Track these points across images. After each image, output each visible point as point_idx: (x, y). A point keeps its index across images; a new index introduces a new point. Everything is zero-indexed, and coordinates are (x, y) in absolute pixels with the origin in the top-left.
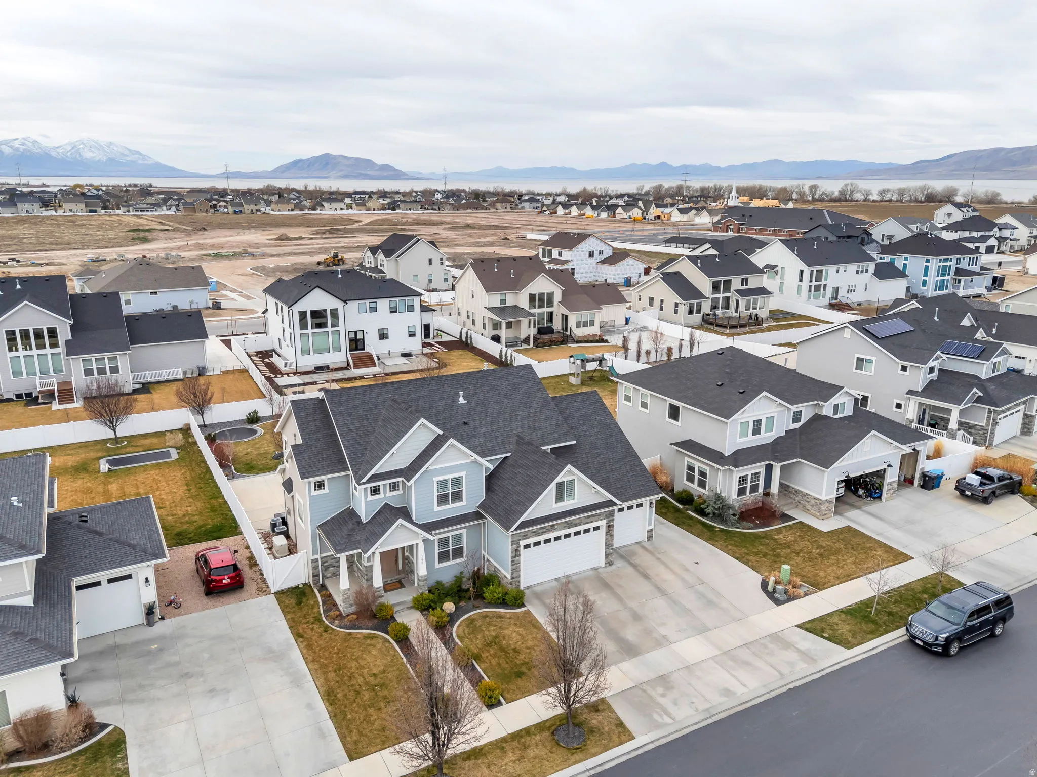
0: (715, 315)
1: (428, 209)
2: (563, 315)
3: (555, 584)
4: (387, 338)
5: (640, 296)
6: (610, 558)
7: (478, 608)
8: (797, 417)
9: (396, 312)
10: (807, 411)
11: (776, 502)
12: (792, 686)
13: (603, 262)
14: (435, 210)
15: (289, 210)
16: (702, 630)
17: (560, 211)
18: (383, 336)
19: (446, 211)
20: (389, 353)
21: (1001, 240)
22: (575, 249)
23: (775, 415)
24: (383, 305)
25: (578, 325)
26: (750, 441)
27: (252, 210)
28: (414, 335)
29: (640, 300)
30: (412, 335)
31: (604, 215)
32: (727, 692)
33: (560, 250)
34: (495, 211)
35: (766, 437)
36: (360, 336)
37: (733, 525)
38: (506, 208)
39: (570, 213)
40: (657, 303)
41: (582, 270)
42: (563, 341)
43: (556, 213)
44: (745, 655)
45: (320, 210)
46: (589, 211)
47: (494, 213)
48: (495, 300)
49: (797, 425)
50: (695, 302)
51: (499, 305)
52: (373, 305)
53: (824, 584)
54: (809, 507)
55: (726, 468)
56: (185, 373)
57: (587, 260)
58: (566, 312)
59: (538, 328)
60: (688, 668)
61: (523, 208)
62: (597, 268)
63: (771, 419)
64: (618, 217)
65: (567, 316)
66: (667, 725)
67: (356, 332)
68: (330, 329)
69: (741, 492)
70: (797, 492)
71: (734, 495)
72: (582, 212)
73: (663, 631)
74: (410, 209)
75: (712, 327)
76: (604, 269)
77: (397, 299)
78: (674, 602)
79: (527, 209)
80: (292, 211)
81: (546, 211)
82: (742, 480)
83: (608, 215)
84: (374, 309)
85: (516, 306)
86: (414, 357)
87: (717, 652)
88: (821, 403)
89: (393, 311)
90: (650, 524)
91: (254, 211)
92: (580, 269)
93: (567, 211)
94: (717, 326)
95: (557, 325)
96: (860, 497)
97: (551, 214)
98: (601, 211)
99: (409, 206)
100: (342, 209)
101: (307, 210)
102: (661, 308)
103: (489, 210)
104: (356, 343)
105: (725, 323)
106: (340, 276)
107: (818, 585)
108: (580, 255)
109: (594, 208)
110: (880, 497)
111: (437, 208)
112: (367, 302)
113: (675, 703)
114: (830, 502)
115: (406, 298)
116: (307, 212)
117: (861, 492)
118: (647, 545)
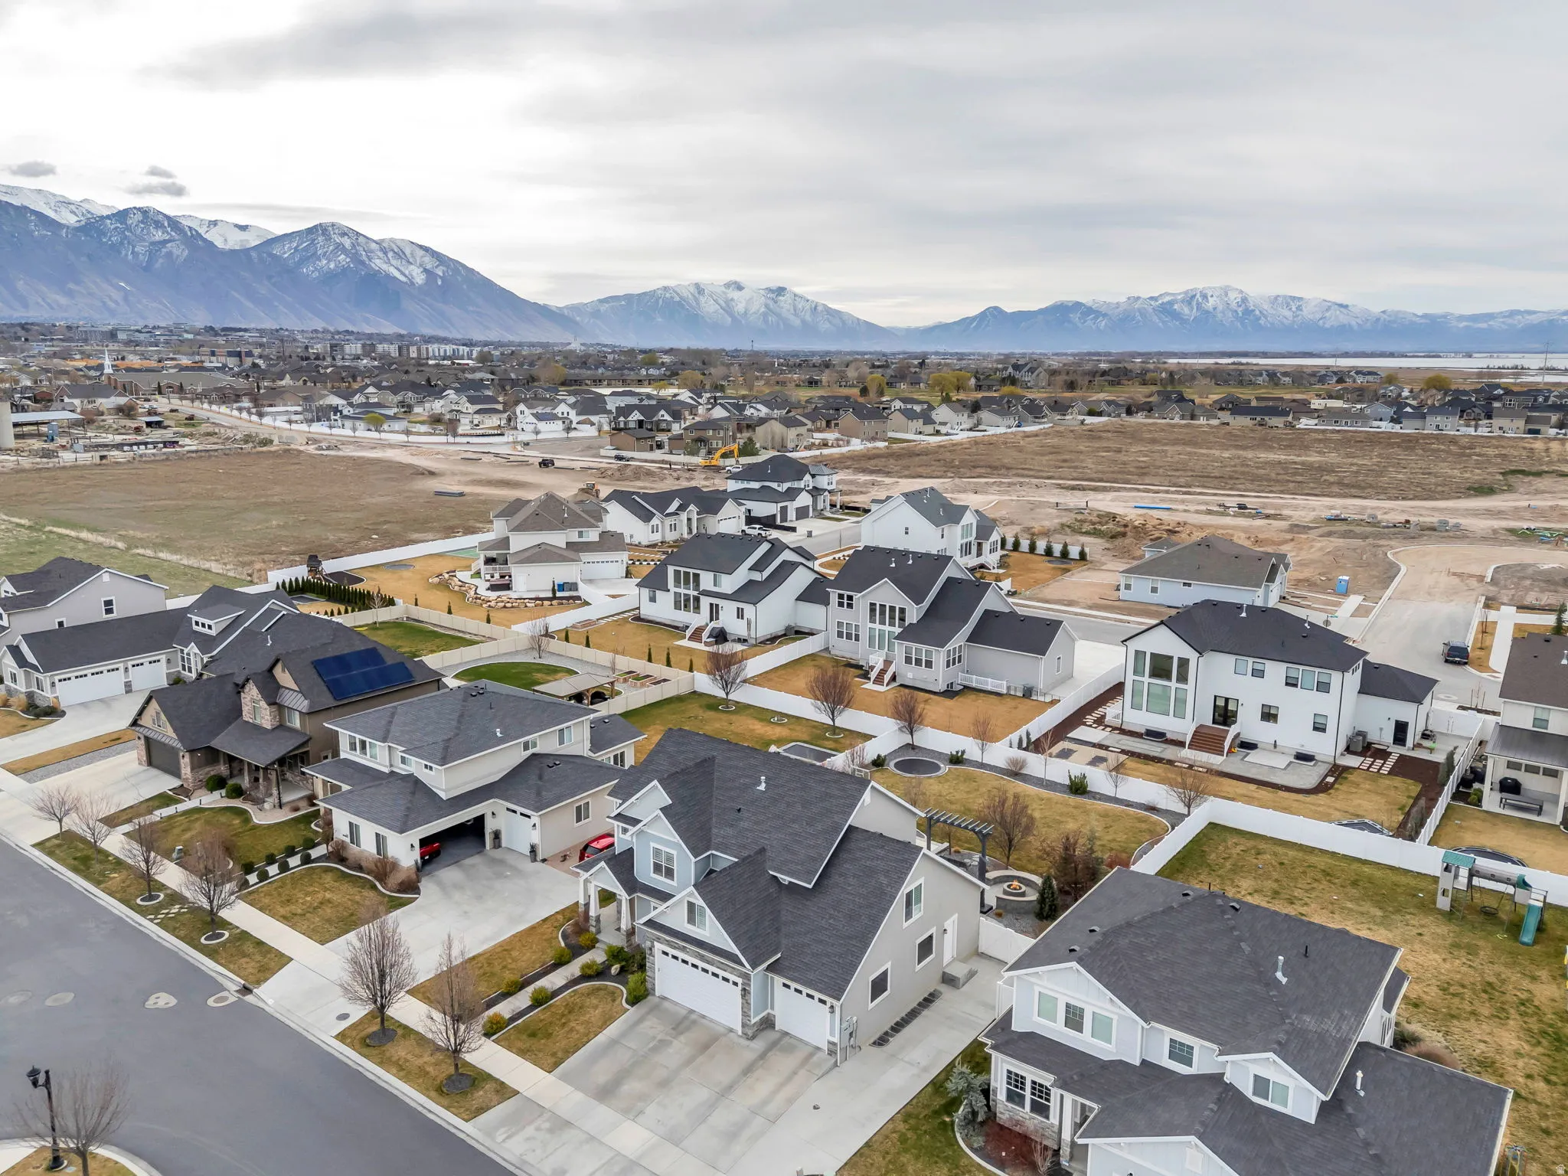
4: (1276, 721)
8: (1183, 1054)
9: (1295, 685)
10: (1209, 1057)
16: (672, 1138)
18: (1269, 715)
20: (1275, 746)
23: (1119, 1019)
24: (1276, 671)
28: (1324, 730)
30: (1319, 728)
35: (1097, 1045)
36: (1232, 707)
49: (1181, 1068)
51: (1529, 726)
52: (1259, 667)
56: (1009, 688)
63: (1106, 1022)
67: (1227, 700)
68: (1173, 684)
69: (1017, 1098)
71: (1003, 1095)
73: (651, 1109)
77: (1301, 668)
82: (1015, 1079)
84: (1258, 673)
86: (1318, 763)
87: (633, 1155)
89: (1291, 683)
90: (831, 1034)
104: (1224, 715)
106: (1244, 615)
112: (1251, 660)
113: (529, 1139)
115: (1317, 670)
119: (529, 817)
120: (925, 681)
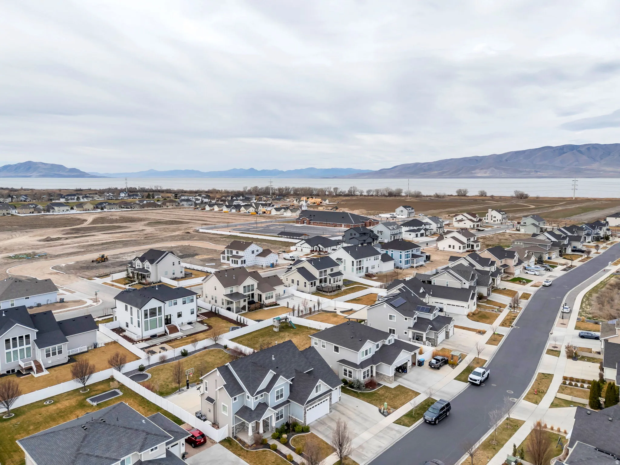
0: (321, 286)
1: (124, 208)
2: (259, 294)
3: (316, 422)
4: (181, 316)
5: (287, 279)
6: (331, 410)
7: (294, 435)
8: (377, 346)
9: (185, 303)
10: (380, 343)
11: (375, 379)
12: (396, 441)
13: (259, 255)
14: (129, 208)
15: (30, 213)
16: (366, 429)
17: (208, 208)
18: (179, 315)
19: (136, 209)
20: (182, 324)
21: (426, 230)
22: (245, 251)
23: (371, 347)
24: (180, 301)
25: (266, 298)
26: (365, 358)
27: (4, 214)
28: (193, 313)
29: (287, 280)
30: (192, 313)
31: (234, 211)
32: (380, 447)
33: (237, 251)
34: (166, 207)
35: (370, 355)
36: (169, 317)
37: (364, 390)
38: (172, 205)
39: (213, 209)
40: (296, 282)
41: (249, 260)
42: (261, 307)
43: (205, 209)
44: (381, 434)
45: (53, 212)
46: (225, 209)
47: (166, 209)
48: (228, 291)
49: (378, 349)
50: (313, 281)
51: (230, 293)
52: (175, 302)
53: (397, 407)
54: (386, 380)
55: (359, 369)
56: (87, 348)
57: (251, 255)
58: (260, 293)
59: (248, 302)
60: (367, 442)
61: (183, 205)
62: (256, 259)
63: (370, 349)
64: (242, 212)
65: (261, 295)
66: (367, 459)
67: (167, 316)
68: (158, 317)
69: (364, 377)
70: (381, 374)
71: (362, 379)
72: (221, 209)
73: (355, 432)
74: (112, 208)
75: (321, 292)
76: (260, 259)
77: (186, 297)
78: (355, 422)
79: (186, 206)
80: (33, 213)
81: (199, 208)
82: (364, 373)
83: (236, 211)
84: (176, 304)
85: (237, 293)
86: (194, 324)
87: (373, 435)
88: (385, 340)
89: (184, 303)
90: (340, 395)
91: (6, 214)
92: (248, 260)
93: (212, 208)
94: (324, 291)
95: (256, 299)
96: (400, 372)
97: (202, 209)
98: (232, 209)
99: (111, 207)
100: (67, 210)
101: (43, 212)
102: (298, 284)
103: (163, 207)
104: (168, 321)
105: (327, 290)
106: (157, 289)
107: (396, 408)
108: (248, 253)
109: (227, 207)
110: (406, 372)
111: (130, 207)
112: (173, 300)
113: (367, 452)
114: (392, 377)
115: (190, 296)
116: (43, 213)
117: (400, 371)
118: (339, 403)
119: (177, 444)
120: (59, 360)
